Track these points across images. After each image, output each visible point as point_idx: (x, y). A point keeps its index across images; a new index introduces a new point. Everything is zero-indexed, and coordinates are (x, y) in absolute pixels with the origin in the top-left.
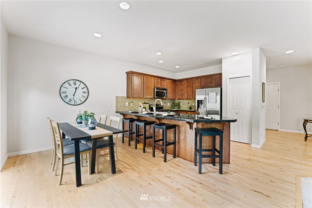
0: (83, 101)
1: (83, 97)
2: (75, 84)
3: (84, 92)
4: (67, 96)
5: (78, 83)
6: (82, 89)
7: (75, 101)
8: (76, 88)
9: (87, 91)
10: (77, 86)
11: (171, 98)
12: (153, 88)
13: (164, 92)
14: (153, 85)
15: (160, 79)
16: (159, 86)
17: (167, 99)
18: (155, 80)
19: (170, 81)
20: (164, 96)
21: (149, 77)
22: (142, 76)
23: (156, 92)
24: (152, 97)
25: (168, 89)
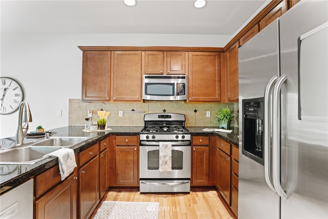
0: (15, 108)
1: (16, 102)
2: (4, 84)
3: (16, 95)
5: (8, 81)
6: (14, 89)
7: (4, 109)
8: (5, 90)
9: (21, 93)
10: (6, 86)
11: (204, 98)
12: (140, 76)
13: (173, 84)
14: (140, 69)
15: (161, 53)
16: (158, 70)
17: (187, 101)
18: (147, 57)
19: (197, 55)
20: (173, 95)
21: (127, 52)
22: (109, 52)
23: (147, 84)
24: (137, 97)
25: (190, 74)
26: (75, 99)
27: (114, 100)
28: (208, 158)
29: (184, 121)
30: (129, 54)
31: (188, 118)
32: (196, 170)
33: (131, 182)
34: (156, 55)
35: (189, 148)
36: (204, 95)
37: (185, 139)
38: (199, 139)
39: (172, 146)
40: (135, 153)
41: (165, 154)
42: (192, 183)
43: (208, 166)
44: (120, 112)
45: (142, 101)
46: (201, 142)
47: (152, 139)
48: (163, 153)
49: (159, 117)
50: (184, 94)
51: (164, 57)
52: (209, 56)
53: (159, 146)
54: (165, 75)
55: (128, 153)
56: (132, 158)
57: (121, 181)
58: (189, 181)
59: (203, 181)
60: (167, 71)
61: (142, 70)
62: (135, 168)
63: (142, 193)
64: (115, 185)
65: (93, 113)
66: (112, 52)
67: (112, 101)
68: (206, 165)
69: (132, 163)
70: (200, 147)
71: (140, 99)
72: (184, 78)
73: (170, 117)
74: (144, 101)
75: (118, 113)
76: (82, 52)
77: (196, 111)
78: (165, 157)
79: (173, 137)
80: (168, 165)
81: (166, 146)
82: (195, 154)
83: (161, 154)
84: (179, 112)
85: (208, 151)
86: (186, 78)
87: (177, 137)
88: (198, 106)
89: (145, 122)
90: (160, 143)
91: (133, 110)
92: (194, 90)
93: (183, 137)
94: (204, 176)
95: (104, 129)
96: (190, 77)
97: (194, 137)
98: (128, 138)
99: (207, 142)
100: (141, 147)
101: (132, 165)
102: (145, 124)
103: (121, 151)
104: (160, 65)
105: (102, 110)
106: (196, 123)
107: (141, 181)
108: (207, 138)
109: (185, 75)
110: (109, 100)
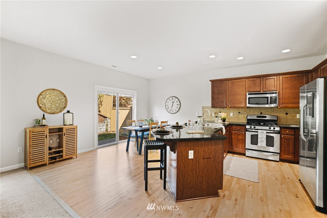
0: (177, 111)
1: (177, 108)
2: (173, 100)
3: (178, 105)
4: (168, 107)
5: (174, 98)
6: (177, 102)
7: (173, 111)
8: (173, 102)
9: (179, 104)
10: (173, 101)
11: (292, 106)
12: (245, 93)
13: (268, 98)
14: (244, 90)
15: (259, 79)
16: (257, 89)
17: (279, 107)
18: (249, 82)
19: (287, 77)
20: (268, 104)
21: (236, 81)
22: (226, 81)
23: (249, 98)
24: (243, 105)
25: (281, 90)
26: (205, 107)
27: (229, 107)
28: (293, 143)
29: (277, 120)
30: (238, 82)
31: (280, 119)
32: (284, 149)
33: (240, 150)
34: (255, 80)
35: (279, 135)
36: (292, 103)
37: (275, 130)
38: (287, 131)
39: (267, 133)
40: (243, 135)
41: (262, 137)
42: (280, 156)
43: (293, 148)
44: (231, 113)
45: (246, 108)
46: (288, 133)
47: (254, 128)
48: (260, 136)
49: (258, 117)
50: (276, 103)
51: (261, 81)
52: (298, 76)
53: (258, 132)
54: (262, 92)
55: (239, 135)
56: (241, 138)
57: (235, 149)
58: (279, 155)
59: (289, 157)
60: (263, 90)
61: (246, 90)
62: (243, 143)
63: (247, 156)
64: (231, 151)
65: (215, 114)
66: (228, 81)
67: (228, 108)
68: (292, 147)
69: (241, 140)
70: (287, 136)
71: (245, 107)
72: (276, 93)
73: (266, 117)
74: (248, 107)
75: (230, 114)
76: (211, 82)
77: (287, 114)
78: (262, 138)
79: (267, 128)
80: (264, 143)
81: (263, 132)
82: (283, 140)
83: (259, 136)
84: (272, 114)
85: (293, 138)
86: (277, 93)
87: (270, 128)
88: (288, 111)
89: (248, 120)
90: (259, 131)
91: (239, 113)
92: (284, 100)
93: (274, 129)
94: (291, 154)
95: (225, 122)
96: (281, 92)
97: (282, 129)
98: (239, 127)
99: (293, 133)
100: (247, 132)
101: (241, 141)
102: (248, 121)
103: (235, 134)
104: (258, 86)
105: (220, 112)
106: (287, 122)
107: (246, 150)
108: (293, 130)
109: (276, 91)
110: (226, 107)
